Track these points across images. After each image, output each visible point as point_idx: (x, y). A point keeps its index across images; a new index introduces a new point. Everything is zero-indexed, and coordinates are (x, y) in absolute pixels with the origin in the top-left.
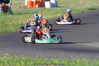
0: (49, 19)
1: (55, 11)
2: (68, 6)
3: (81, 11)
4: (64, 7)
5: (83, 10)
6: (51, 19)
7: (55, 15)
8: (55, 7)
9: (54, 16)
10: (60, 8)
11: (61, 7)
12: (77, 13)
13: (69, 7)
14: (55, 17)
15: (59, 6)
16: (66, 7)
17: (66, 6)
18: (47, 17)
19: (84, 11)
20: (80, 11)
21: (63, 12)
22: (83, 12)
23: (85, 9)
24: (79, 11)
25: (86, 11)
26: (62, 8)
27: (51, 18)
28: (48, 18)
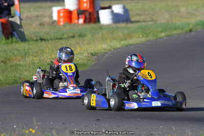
0: (114, 49)
1: (126, 32)
2: (155, 18)
3: (187, 29)
4: (145, 21)
5: (191, 27)
6: (117, 49)
7: (126, 39)
8: (123, 21)
9: (124, 43)
10: (136, 25)
11: (138, 22)
12: (177, 34)
13: (157, 20)
14: (126, 46)
15: (133, 19)
16: (149, 21)
17: (149, 19)
18: (109, 46)
19: (193, 30)
20: (185, 29)
21: (144, 32)
22: (191, 31)
23: (197, 25)
24: (182, 29)
25: (199, 30)
26: (139, 24)
27: (118, 46)
28: (112, 46)
